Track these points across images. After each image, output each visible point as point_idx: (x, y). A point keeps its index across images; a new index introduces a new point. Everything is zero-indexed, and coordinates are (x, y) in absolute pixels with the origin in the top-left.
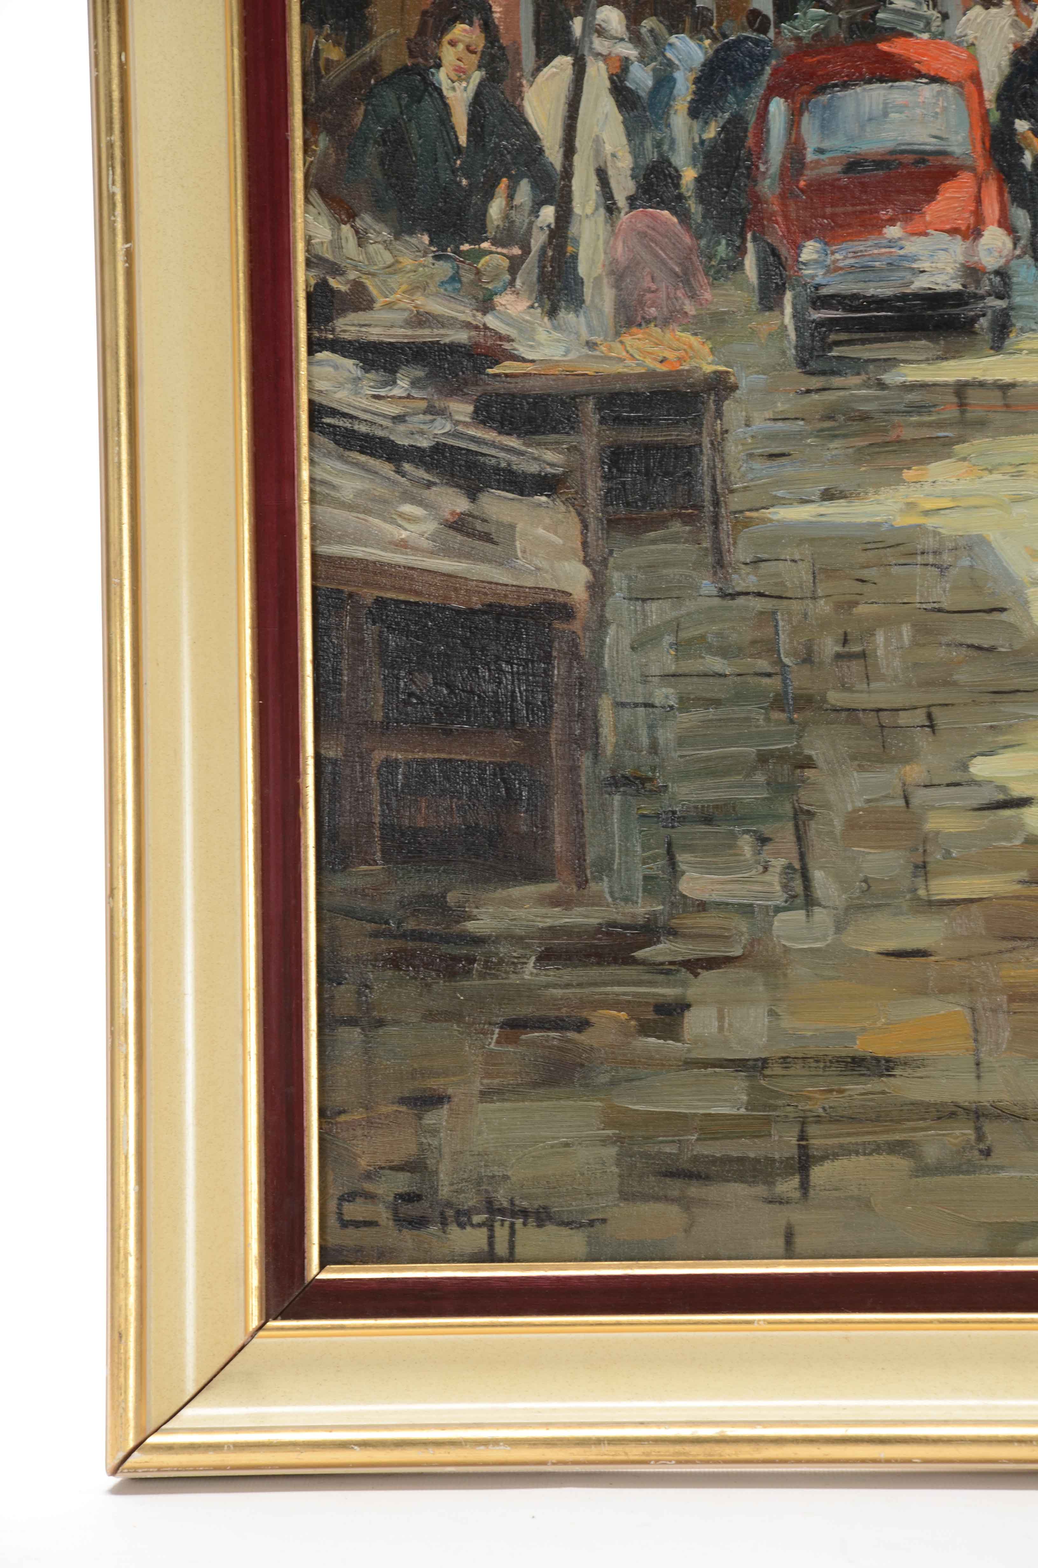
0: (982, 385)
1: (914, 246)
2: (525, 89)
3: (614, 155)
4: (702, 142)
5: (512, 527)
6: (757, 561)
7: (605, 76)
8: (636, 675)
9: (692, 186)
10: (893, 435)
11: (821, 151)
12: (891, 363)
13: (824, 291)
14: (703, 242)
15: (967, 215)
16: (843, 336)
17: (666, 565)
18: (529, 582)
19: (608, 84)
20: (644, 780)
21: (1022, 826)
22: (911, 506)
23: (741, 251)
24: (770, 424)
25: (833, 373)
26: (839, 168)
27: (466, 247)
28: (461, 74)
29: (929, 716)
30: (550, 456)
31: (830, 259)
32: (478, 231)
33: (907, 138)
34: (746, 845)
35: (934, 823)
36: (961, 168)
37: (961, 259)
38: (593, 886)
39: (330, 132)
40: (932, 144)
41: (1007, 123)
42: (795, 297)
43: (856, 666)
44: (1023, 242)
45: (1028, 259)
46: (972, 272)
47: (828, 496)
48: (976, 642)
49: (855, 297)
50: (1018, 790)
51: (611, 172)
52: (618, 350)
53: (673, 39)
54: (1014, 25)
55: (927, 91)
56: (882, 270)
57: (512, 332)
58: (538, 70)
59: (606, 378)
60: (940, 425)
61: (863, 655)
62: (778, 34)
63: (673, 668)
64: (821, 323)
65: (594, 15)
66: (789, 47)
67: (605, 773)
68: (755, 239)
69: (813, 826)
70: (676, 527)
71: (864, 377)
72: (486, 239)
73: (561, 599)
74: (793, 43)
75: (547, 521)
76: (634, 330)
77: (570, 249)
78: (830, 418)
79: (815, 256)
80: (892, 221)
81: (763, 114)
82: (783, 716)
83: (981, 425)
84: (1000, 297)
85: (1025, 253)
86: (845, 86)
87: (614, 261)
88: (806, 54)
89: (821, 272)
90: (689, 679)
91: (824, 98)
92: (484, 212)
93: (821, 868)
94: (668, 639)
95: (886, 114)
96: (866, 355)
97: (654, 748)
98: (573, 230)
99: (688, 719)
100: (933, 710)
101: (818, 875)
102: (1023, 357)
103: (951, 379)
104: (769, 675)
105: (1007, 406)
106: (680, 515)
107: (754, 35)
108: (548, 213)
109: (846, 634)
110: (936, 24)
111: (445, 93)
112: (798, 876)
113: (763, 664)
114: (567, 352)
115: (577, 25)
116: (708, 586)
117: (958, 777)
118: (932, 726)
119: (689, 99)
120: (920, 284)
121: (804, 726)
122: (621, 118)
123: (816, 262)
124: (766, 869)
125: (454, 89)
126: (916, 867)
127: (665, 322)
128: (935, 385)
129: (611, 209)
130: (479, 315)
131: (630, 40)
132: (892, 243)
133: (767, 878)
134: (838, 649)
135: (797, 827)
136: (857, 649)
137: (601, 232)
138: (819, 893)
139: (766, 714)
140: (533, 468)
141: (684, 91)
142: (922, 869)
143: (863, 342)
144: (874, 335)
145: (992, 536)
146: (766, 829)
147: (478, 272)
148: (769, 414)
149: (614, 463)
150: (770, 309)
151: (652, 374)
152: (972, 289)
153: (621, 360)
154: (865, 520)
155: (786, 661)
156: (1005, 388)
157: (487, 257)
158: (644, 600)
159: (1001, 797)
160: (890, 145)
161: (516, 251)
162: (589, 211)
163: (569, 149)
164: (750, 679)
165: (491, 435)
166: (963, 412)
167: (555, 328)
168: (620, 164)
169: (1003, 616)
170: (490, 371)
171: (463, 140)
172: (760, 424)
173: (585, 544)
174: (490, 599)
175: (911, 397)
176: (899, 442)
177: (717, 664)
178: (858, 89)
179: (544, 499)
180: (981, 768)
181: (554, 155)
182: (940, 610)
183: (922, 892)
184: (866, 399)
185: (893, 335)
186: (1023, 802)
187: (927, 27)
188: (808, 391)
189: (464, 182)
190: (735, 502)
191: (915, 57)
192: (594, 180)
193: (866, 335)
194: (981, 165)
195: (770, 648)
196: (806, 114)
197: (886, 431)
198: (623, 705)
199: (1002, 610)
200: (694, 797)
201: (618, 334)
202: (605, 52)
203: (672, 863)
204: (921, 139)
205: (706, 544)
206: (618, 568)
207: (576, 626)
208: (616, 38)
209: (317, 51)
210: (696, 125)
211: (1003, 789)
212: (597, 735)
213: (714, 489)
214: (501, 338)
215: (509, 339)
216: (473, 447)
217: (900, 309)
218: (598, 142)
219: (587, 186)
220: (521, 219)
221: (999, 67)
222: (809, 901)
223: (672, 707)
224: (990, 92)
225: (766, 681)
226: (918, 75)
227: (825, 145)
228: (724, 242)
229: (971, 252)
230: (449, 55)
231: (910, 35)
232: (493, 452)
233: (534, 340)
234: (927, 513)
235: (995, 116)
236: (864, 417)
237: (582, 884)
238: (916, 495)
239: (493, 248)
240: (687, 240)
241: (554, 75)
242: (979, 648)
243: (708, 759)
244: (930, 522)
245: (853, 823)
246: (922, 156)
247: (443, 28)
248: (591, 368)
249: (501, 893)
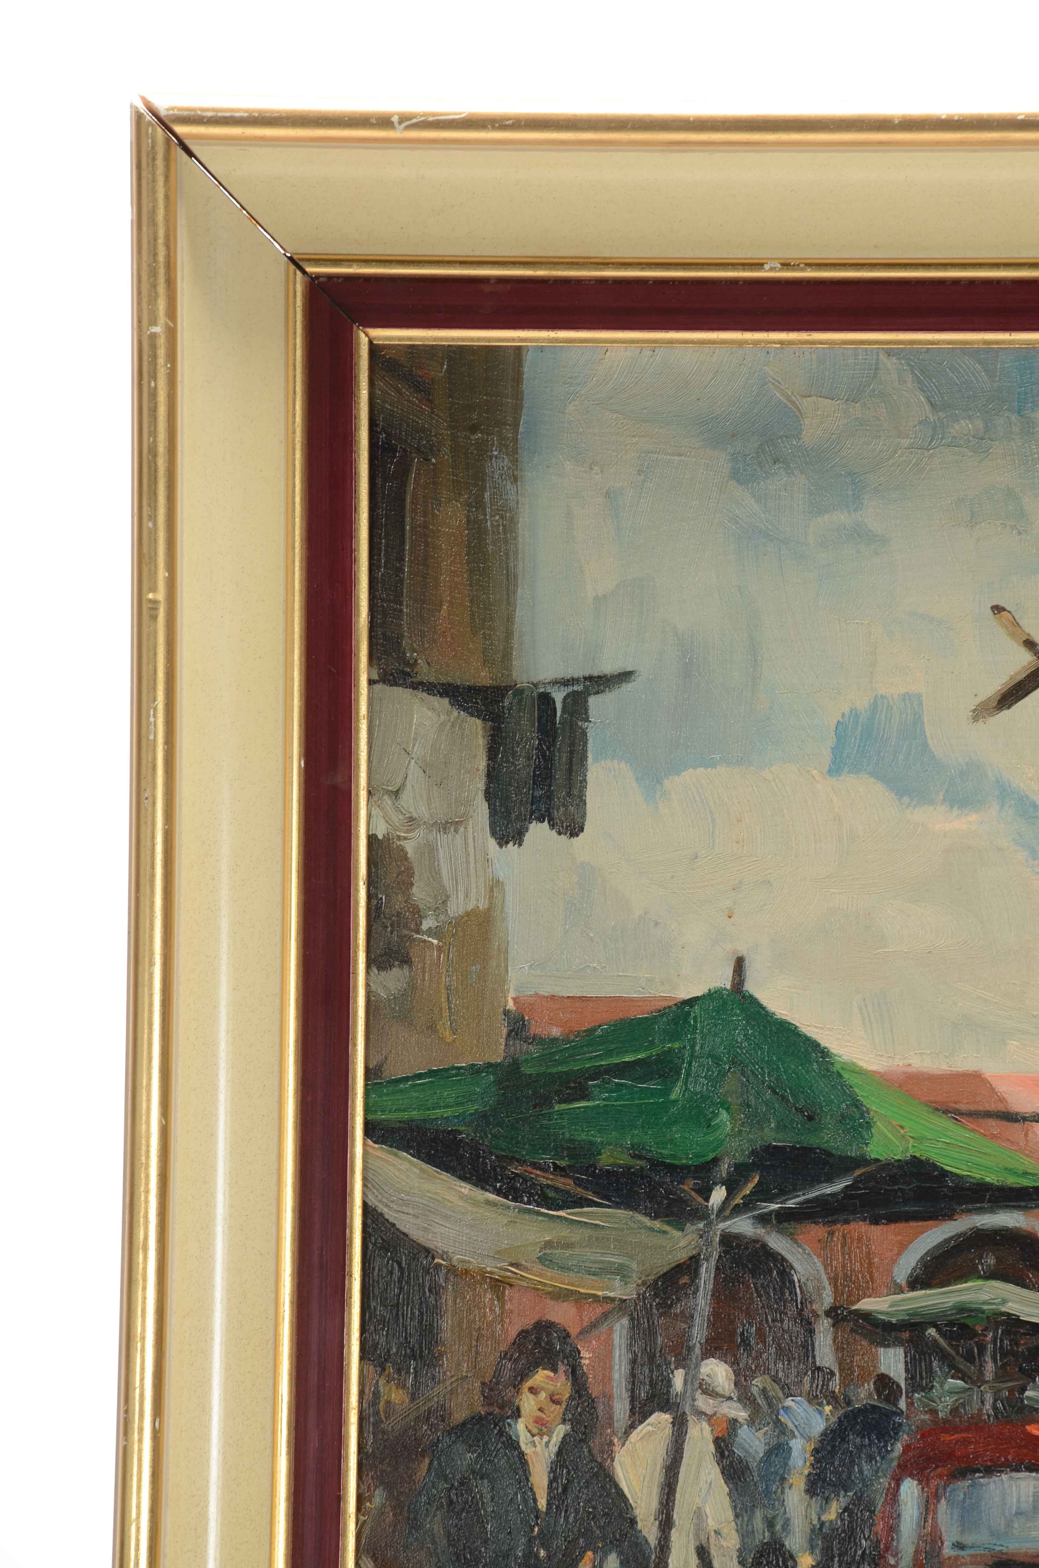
2: (616, 1448)
4: (822, 1524)
7: (710, 1438)
11: (960, 1546)
19: (712, 1447)
28: (542, 1427)
39: (389, 1487)
51: (713, 1552)
53: (789, 1402)
58: (632, 1427)
62: (910, 1404)
65: (697, 1366)
66: (923, 1421)
74: (927, 1417)
81: (893, 1496)
86: (989, 1471)
88: (945, 1430)
91: (963, 1485)
107: (882, 1405)
111: (523, 1447)
115: (678, 1379)
119: (806, 1472)
122: (726, 1490)
125: (534, 1444)
131: (739, 1400)
141: (800, 1463)
163: (666, 1524)
168: (724, 1544)
171: (542, 1503)
178: (1004, 1476)
181: (649, 1530)
189: (542, 1553)
192: (694, 1560)
196: (943, 1502)
202: (709, 1412)
208: (722, 1396)
209: (376, 1394)
210: (816, 1503)
218: (699, 1514)
227: (968, 1539)
230: (528, 1403)
241: (650, 1434)
247: (523, 1375)
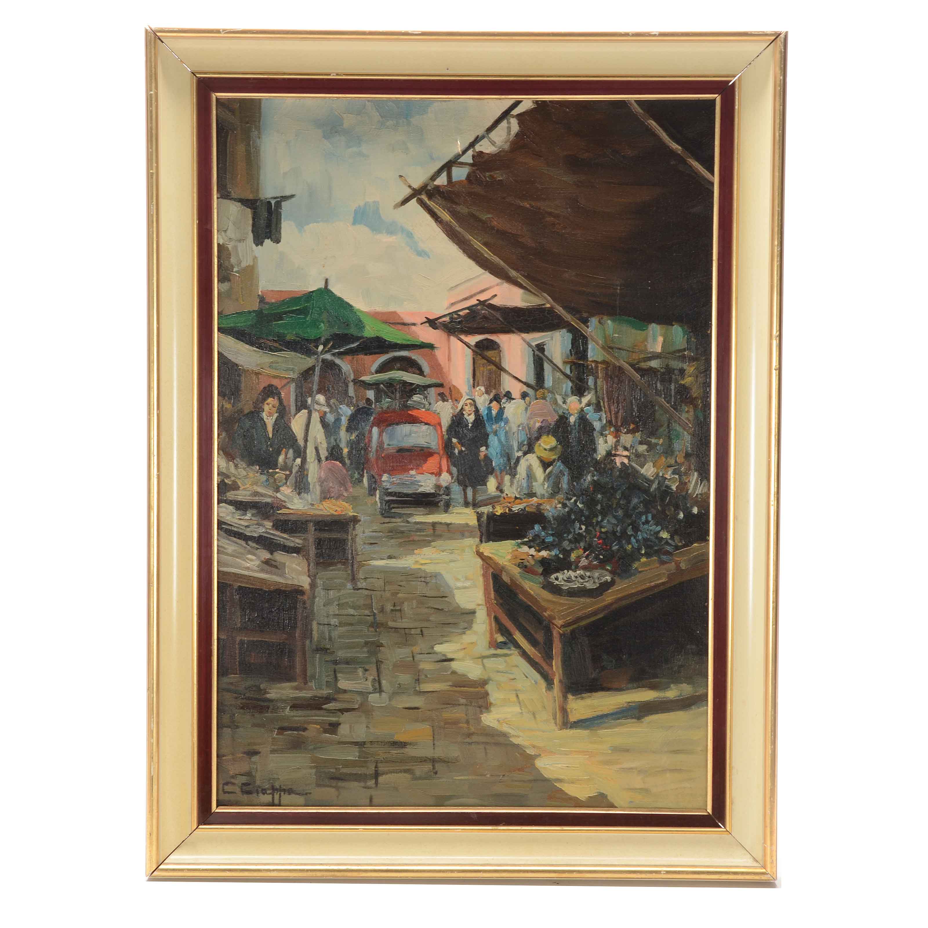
0: (441, 523)
1: (419, 477)
3: (321, 443)
5: (285, 564)
6: (366, 578)
7: (318, 417)
8: (325, 614)
9: (347, 453)
10: (411, 539)
11: (389, 445)
12: (411, 515)
13: (390, 491)
14: (350, 473)
15: (436, 468)
16: (396, 505)
17: (335, 578)
18: (290, 582)
19: (319, 419)
20: (327, 649)
21: (450, 668)
22: (417, 562)
23: (362, 476)
24: (371, 533)
25: (392, 517)
26: (395, 451)
27: (271, 471)
28: (270, 414)
29: (421, 631)
30: (297, 541)
31: (392, 480)
32: (275, 465)
33: (418, 443)
34: (360, 671)
35: (423, 666)
36: (435, 453)
37: (435, 482)
38: (309, 684)
40: (426, 445)
41: (450, 440)
42: (380, 492)
43: (398, 614)
44: (455, 478)
45: (456, 483)
46: (438, 487)
47: (390, 557)
48: (437, 607)
49: (399, 493)
50: (450, 656)
51: (320, 448)
52: (321, 507)
53: (341, 406)
54: (452, 408)
55: (425, 427)
56: (409, 485)
57: (286, 500)
58: (296, 414)
59: (316, 515)
60: (426, 536)
61: (400, 610)
62: (375, 406)
63: (337, 612)
64: (389, 501)
65: (315, 396)
66: (379, 411)
67: (314, 647)
68: (367, 473)
69: (383, 666)
70: (339, 566)
71: (402, 519)
72: (278, 468)
73: (300, 588)
74: (380, 409)
75: (296, 562)
76: (327, 500)
77: (305, 473)
78: (392, 532)
79: (387, 479)
80: (412, 469)
81: (370, 432)
82: (373, 629)
83: (440, 536)
84: (447, 495)
85: (455, 482)
86: (397, 424)
87: (320, 478)
88: (385, 413)
89: (389, 484)
90: (342, 617)
91: (390, 428)
92: (277, 460)
93: (384, 680)
94: (336, 603)
95: (410, 434)
96: (403, 512)
97: (330, 639)
98: (307, 466)
99: (342, 630)
100: (423, 629)
101: (384, 682)
102: (454, 515)
103: (431, 521)
104: (369, 616)
105: (449, 531)
106: (340, 562)
107: (367, 406)
108: (299, 461)
109: (394, 603)
110: (427, 406)
111: (265, 420)
112: (377, 682)
113: (367, 612)
114: (304, 507)
115: (309, 400)
116: (349, 586)
117: (430, 651)
118: (422, 634)
119: (346, 426)
120: (421, 490)
121: (380, 633)
122: (323, 431)
123: (387, 481)
124: (367, 680)
125: (268, 419)
126: (416, 680)
127: (337, 498)
128: (425, 523)
129: (319, 460)
130: (275, 493)
131: (327, 406)
132: (412, 476)
133: (366, 682)
134: (392, 608)
135: (377, 666)
136: (398, 608)
137: (316, 468)
138: (384, 688)
139: (368, 629)
140: (292, 545)
141: (344, 423)
142: (418, 681)
143: (402, 508)
144: (405, 506)
145: (443, 572)
146: (367, 667)
147: (275, 480)
148: (371, 530)
149: (319, 544)
150: (372, 495)
151: (332, 515)
152: (438, 492)
153: (321, 510)
154: (402, 566)
155: (375, 611)
156: (448, 525)
157: (278, 475)
158: (328, 590)
159: (444, 658)
160: (412, 444)
161: (288, 473)
162: (312, 460)
163: (306, 441)
164: (363, 617)
165: (278, 533)
166: (434, 532)
167: (301, 498)
168: (323, 446)
169: (446, 599)
170: (278, 512)
171: (271, 436)
172: (368, 533)
173: (309, 570)
174: (277, 587)
175: (419, 526)
176: (413, 541)
177: (351, 611)
178: (402, 426)
179: (295, 555)
180: (438, 648)
181: (301, 442)
182: (426, 596)
183: (417, 689)
184: (403, 526)
185: (412, 506)
186: (451, 660)
187: (424, 407)
188: (384, 523)
189: (271, 449)
190: (359, 558)
191: (420, 416)
192: (314, 451)
193: (403, 506)
194: (441, 452)
195: (370, 607)
196: (385, 433)
197: (409, 538)
198: (320, 624)
199: (446, 597)
200: (343, 655)
201: (321, 501)
202: (318, 409)
203: (336, 677)
204: (422, 443)
205: (350, 572)
206: (320, 579)
207: (305, 598)
208: (322, 405)
209: (223, 405)
210: (349, 434)
211: (445, 655)
212: (311, 634)
213: (352, 554)
214: (282, 501)
215: (285, 502)
216: (272, 537)
217: (414, 498)
218: (315, 438)
219: (312, 452)
220: (289, 462)
221: (447, 421)
222: (380, 690)
223: (337, 625)
224: (444, 429)
225: (368, 617)
226: (422, 422)
227: (391, 443)
228: (357, 473)
229: (438, 480)
230: (266, 408)
231: (419, 409)
232: (278, 539)
233: (292, 502)
234: (422, 564)
235: (446, 437)
236: (402, 532)
237: (306, 683)
238: (418, 558)
239: (280, 471)
240: (345, 471)
241: (301, 416)
242: (438, 609)
243: (348, 643)
244: (423, 567)
245: (395, 666)
246: (422, 449)
247: (265, 400)
248: (312, 512)
249: (279, 685)
